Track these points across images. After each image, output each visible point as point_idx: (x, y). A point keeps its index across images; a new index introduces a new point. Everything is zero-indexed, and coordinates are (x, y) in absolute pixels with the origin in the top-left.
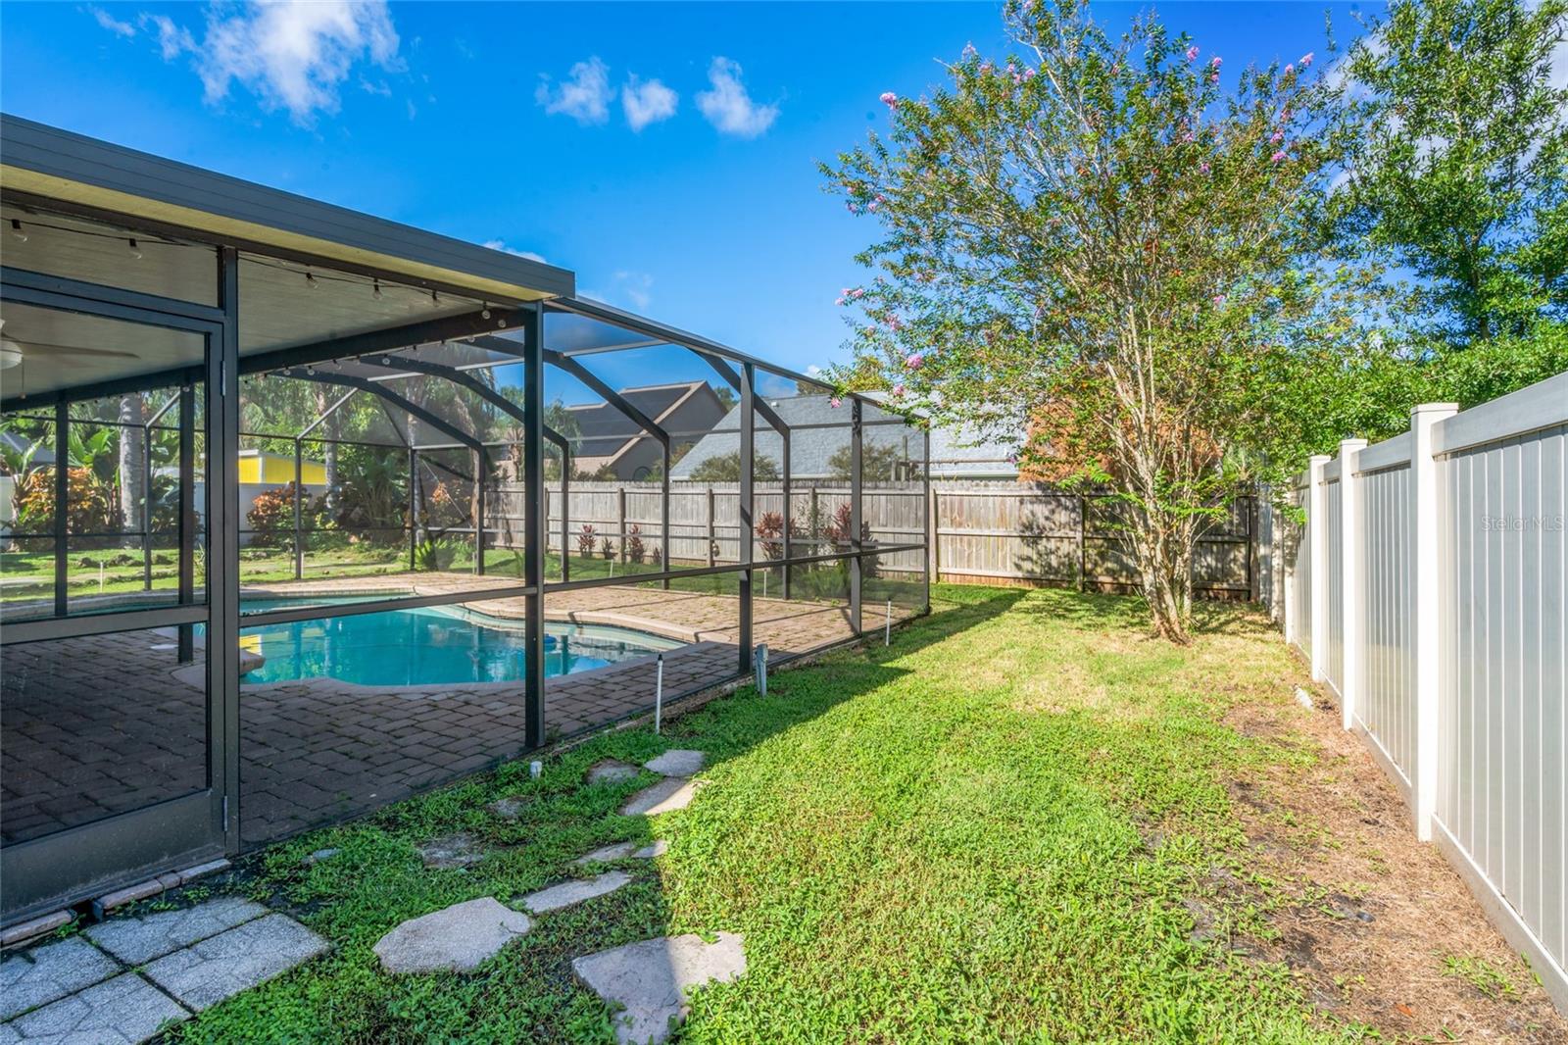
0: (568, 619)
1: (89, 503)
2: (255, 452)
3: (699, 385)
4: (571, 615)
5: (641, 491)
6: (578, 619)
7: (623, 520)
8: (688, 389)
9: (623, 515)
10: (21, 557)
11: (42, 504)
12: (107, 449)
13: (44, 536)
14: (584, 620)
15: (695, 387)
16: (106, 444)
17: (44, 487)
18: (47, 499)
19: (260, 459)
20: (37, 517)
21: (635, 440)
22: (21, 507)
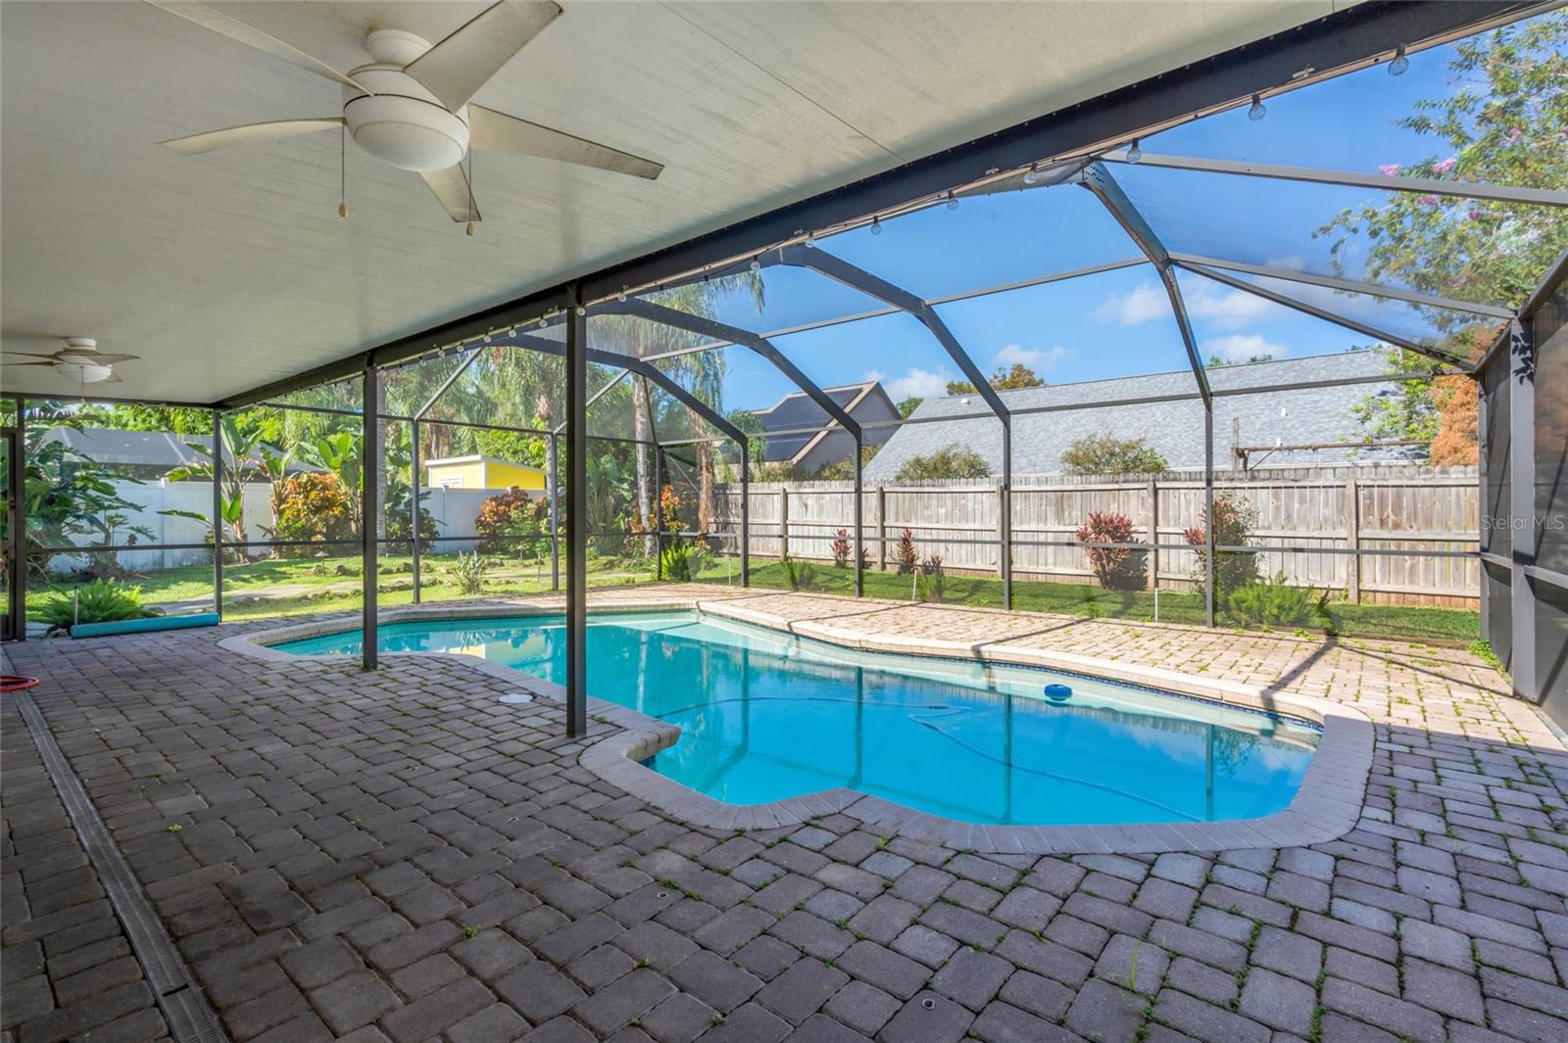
0: (971, 655)
1: (340, 509)
2: (478, 457)
3: (871, 386)
4: (977, 650)
5: (906, 489)
6: (986, 656)
7: (882, 524)
8: (860, 391)
9: (883, 519)
10: (281, 565)
11: (299, 511)
12: (352, 454)
13: (301, 543)
14: (994, 657)
15: (867, 389)
16: (351, 450)
17: (299, 494)
18: (304, 504)
19: (483, 465)
20: (295, 522)
21: (823, 433)
22: (280, 513)
